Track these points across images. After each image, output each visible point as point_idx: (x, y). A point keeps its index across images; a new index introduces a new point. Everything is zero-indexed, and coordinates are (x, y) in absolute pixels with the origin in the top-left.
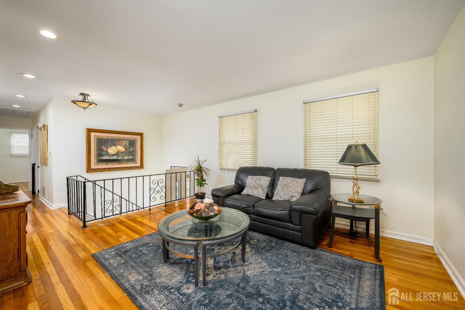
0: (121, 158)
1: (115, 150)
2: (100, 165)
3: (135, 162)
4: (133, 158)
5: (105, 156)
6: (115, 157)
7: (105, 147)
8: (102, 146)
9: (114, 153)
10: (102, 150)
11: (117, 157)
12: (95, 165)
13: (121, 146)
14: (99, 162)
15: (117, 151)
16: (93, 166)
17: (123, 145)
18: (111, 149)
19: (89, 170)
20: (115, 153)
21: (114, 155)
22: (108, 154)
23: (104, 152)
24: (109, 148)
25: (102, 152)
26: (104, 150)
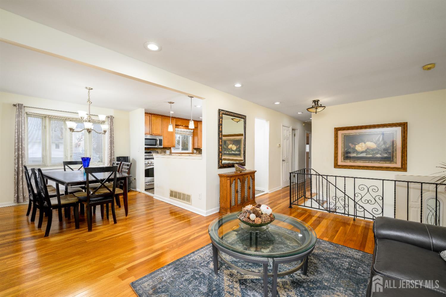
0: (371, 156)
1: (363, 147)
2: (347, 162)
3: (393, 161)
4: (390, 156)
5: (353, 153)
6: (364, 155)
7: (353, 144)
8: (350, 143)
9: (362, 150)
10: (350, 147)
11: (366, 155)
12: (341, 162)
13: (372, 142)
14: (346, 158)
15: (366, 148)
16: (340, 163)
17: (375, 141)
18: (359, 146)
19: (336, 166)
20: (364, 150)
21: (362, 152)
22: (355, 151)
23: (351, 149)
24: (357, 145)
25: (350, 150)
26: (351, 147)
